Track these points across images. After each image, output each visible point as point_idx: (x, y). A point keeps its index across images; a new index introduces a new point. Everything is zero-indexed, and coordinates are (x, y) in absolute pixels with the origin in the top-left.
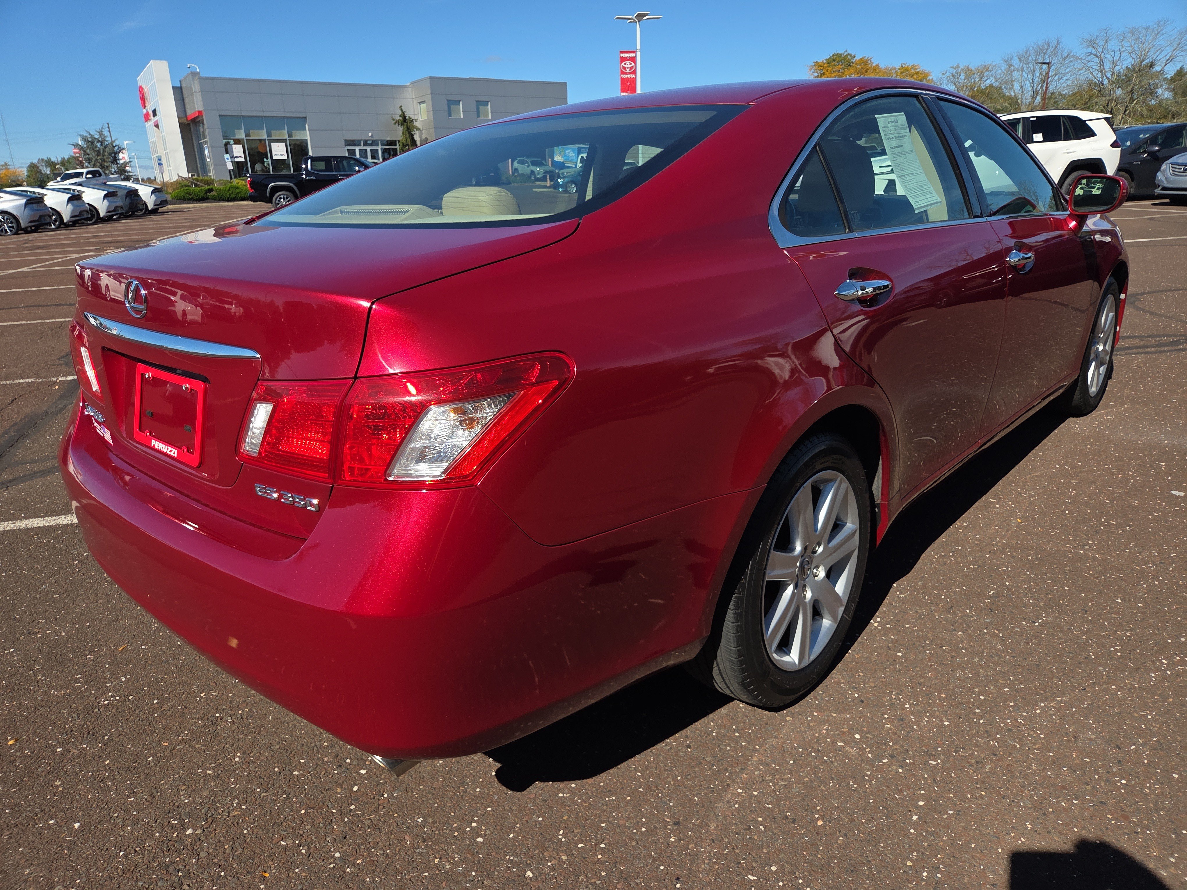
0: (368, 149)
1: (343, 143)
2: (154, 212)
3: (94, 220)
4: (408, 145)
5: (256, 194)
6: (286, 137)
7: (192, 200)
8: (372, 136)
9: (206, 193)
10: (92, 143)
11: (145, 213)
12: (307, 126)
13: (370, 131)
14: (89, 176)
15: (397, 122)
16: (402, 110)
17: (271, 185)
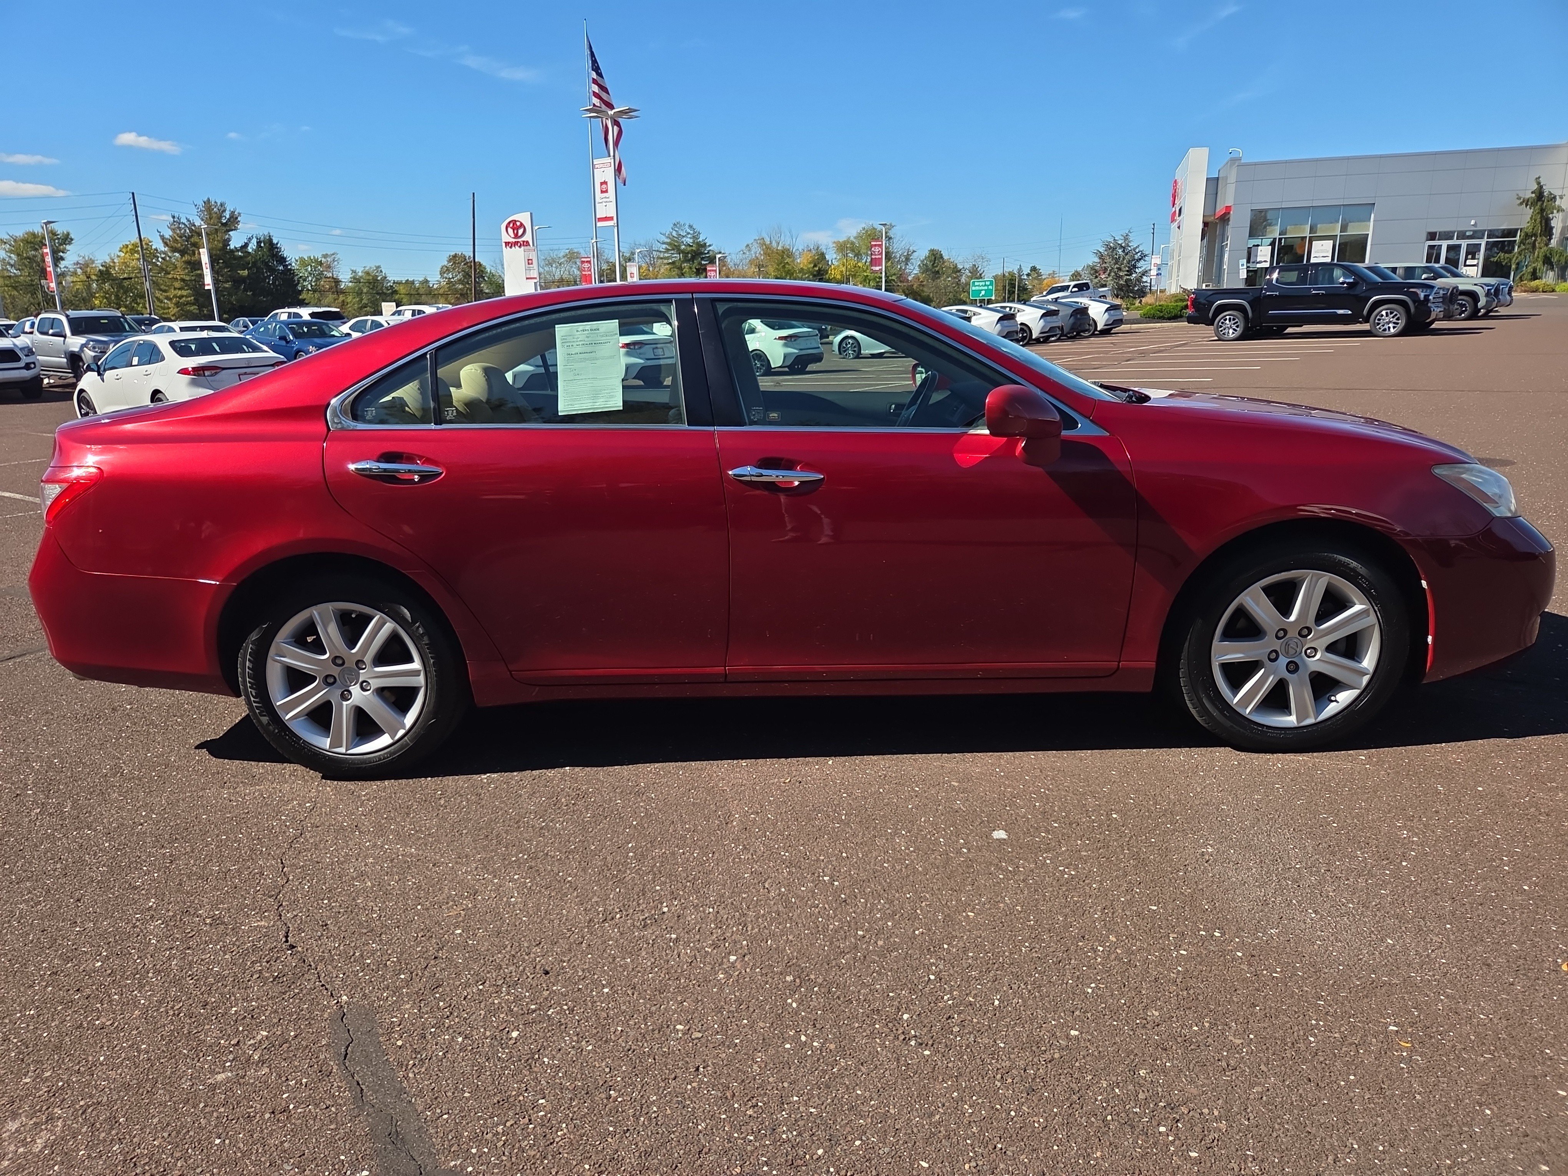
0: (1464, 243)
1: (1424, 236)
2: (1106, 332)
3: (1025, 342)
4: (1535, 235)
5: (1197, 315)
6: (1338, 233)
7: (1162, 319)
8: (1475, 225)
9: (1181, 311)
10: (1114, 249)
11: (1091, 335)
12: (1373, 215)
13: (1472, 217)
14: (1076, 289)
15: (1526, 202)
16: (1539, 183)
17: (1219, 302)
